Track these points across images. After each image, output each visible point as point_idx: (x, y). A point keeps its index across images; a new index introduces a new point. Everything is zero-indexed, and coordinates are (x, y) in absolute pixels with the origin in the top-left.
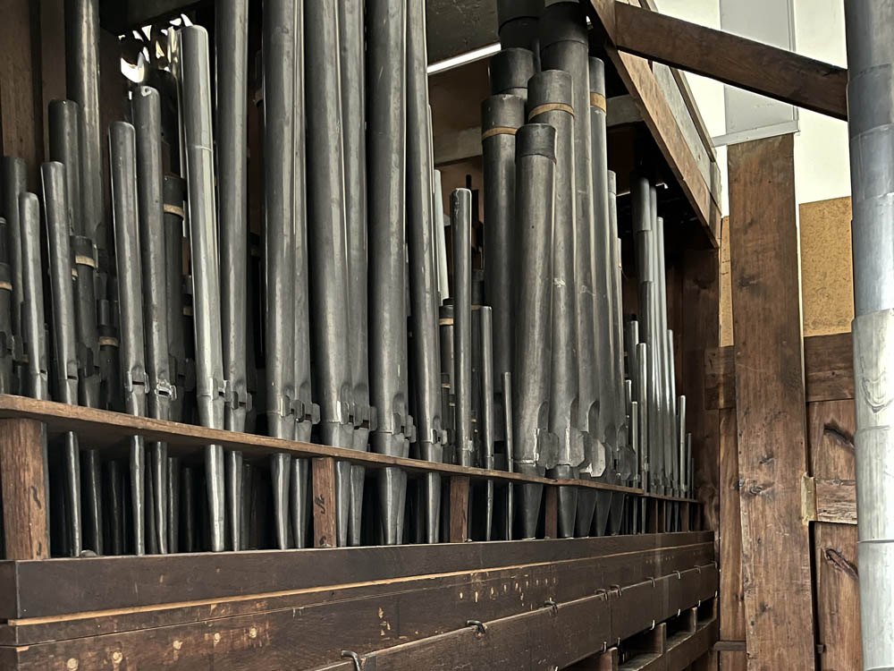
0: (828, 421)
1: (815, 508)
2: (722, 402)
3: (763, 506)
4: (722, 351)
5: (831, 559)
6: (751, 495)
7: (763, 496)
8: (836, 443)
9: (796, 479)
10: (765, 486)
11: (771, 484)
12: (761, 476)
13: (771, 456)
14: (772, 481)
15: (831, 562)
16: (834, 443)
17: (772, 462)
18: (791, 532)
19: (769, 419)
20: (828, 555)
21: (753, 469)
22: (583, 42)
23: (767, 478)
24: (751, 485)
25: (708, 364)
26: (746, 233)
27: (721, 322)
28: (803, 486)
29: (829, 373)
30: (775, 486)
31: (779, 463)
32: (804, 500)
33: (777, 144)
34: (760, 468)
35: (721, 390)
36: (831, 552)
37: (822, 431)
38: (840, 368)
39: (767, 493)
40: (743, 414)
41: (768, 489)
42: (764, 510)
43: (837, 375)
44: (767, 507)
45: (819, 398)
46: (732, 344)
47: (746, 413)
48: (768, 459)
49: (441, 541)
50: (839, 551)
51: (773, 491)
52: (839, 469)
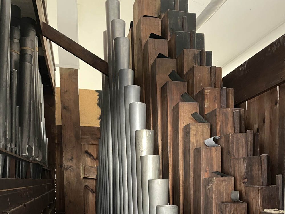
0: (86, 150)
1: (84, 174)
2: (56, 141)
3: (70, 173)
4: (57, 126)
5: (87, 188)
6: (67, 169)
7: (70, 170)
8: (88, 156)
9: (79, 166)
10: (71, 167)
11: (72, 166)
12: (70, 164)
13: (72, 158)
14: (72, 165)
15: (87, 189)
16: (87, 156)
17: (73, 160)
18: (78, 180)
19: (72, 148)
20: (86, 187)
21: (67, 162)
22: (35, 31)
23: (71, 165)
24: (66, 166)
25: (52, 129)
26: (65, 94)
27: (56, 118)
28: (81, 167)
29: (86, 137)
30: (74, 167)
31: (74, 161)
32: (81, 171)
33: (73, 71)
34: (69, 161)
35: (56, 138)
36: (87, 186)
37: (84, 152)
38: (89, 136)
39: (71, 169)
40: (64, 146)
41: (72, 168)
42: (70, 174)
43: (88, 138)
44: (71, 173)
45: (83, 143)
46: (61, 125)
47: (65, 145)
48: (72, 159)
49: (9, 178)
50: (89, 186)
51: (73, 168)
52: (89, 163)
